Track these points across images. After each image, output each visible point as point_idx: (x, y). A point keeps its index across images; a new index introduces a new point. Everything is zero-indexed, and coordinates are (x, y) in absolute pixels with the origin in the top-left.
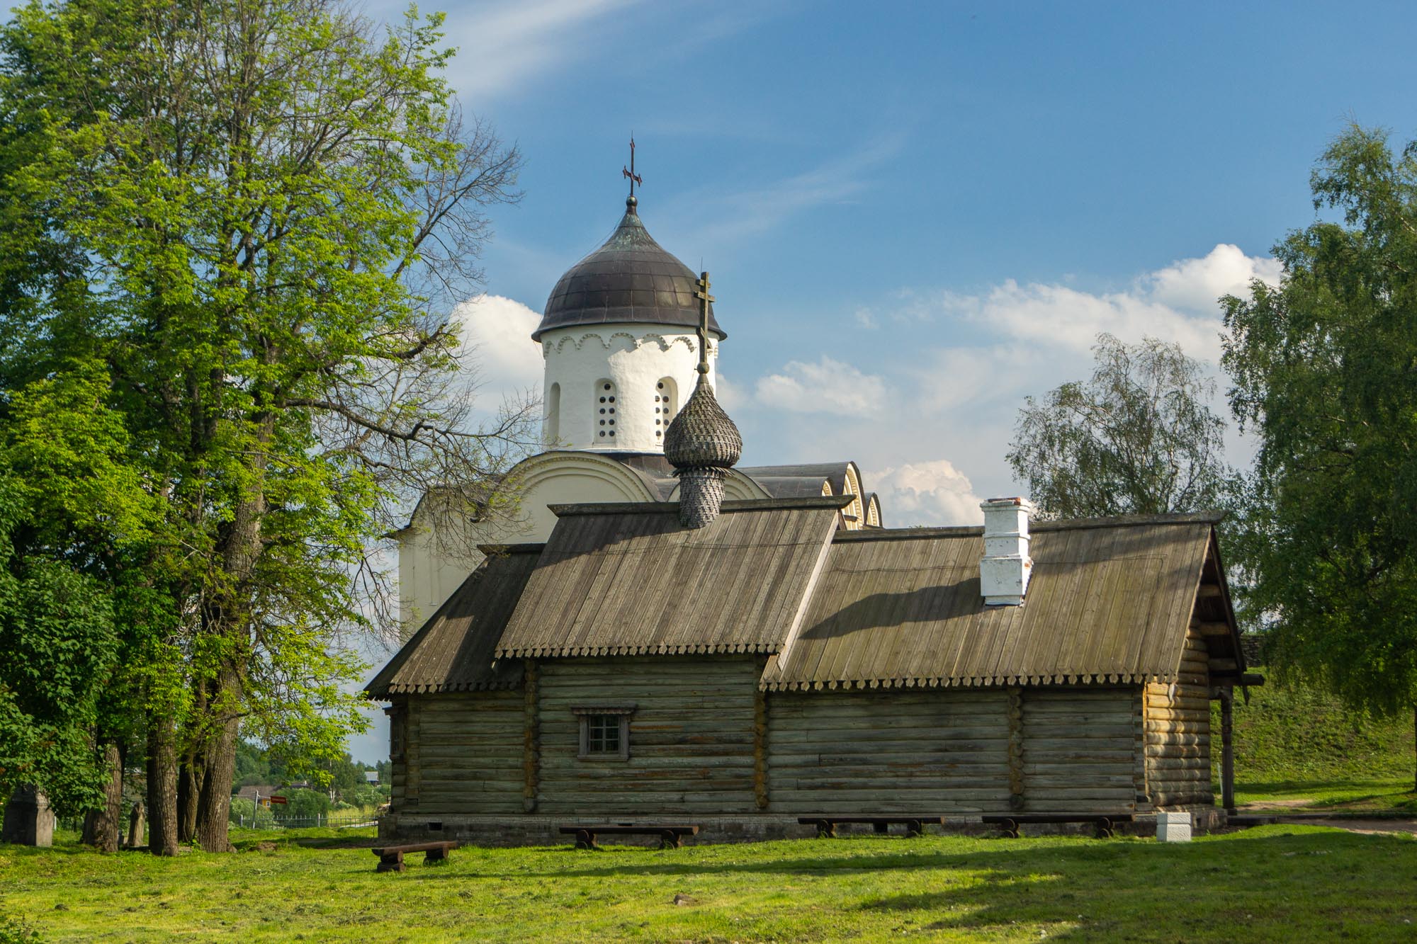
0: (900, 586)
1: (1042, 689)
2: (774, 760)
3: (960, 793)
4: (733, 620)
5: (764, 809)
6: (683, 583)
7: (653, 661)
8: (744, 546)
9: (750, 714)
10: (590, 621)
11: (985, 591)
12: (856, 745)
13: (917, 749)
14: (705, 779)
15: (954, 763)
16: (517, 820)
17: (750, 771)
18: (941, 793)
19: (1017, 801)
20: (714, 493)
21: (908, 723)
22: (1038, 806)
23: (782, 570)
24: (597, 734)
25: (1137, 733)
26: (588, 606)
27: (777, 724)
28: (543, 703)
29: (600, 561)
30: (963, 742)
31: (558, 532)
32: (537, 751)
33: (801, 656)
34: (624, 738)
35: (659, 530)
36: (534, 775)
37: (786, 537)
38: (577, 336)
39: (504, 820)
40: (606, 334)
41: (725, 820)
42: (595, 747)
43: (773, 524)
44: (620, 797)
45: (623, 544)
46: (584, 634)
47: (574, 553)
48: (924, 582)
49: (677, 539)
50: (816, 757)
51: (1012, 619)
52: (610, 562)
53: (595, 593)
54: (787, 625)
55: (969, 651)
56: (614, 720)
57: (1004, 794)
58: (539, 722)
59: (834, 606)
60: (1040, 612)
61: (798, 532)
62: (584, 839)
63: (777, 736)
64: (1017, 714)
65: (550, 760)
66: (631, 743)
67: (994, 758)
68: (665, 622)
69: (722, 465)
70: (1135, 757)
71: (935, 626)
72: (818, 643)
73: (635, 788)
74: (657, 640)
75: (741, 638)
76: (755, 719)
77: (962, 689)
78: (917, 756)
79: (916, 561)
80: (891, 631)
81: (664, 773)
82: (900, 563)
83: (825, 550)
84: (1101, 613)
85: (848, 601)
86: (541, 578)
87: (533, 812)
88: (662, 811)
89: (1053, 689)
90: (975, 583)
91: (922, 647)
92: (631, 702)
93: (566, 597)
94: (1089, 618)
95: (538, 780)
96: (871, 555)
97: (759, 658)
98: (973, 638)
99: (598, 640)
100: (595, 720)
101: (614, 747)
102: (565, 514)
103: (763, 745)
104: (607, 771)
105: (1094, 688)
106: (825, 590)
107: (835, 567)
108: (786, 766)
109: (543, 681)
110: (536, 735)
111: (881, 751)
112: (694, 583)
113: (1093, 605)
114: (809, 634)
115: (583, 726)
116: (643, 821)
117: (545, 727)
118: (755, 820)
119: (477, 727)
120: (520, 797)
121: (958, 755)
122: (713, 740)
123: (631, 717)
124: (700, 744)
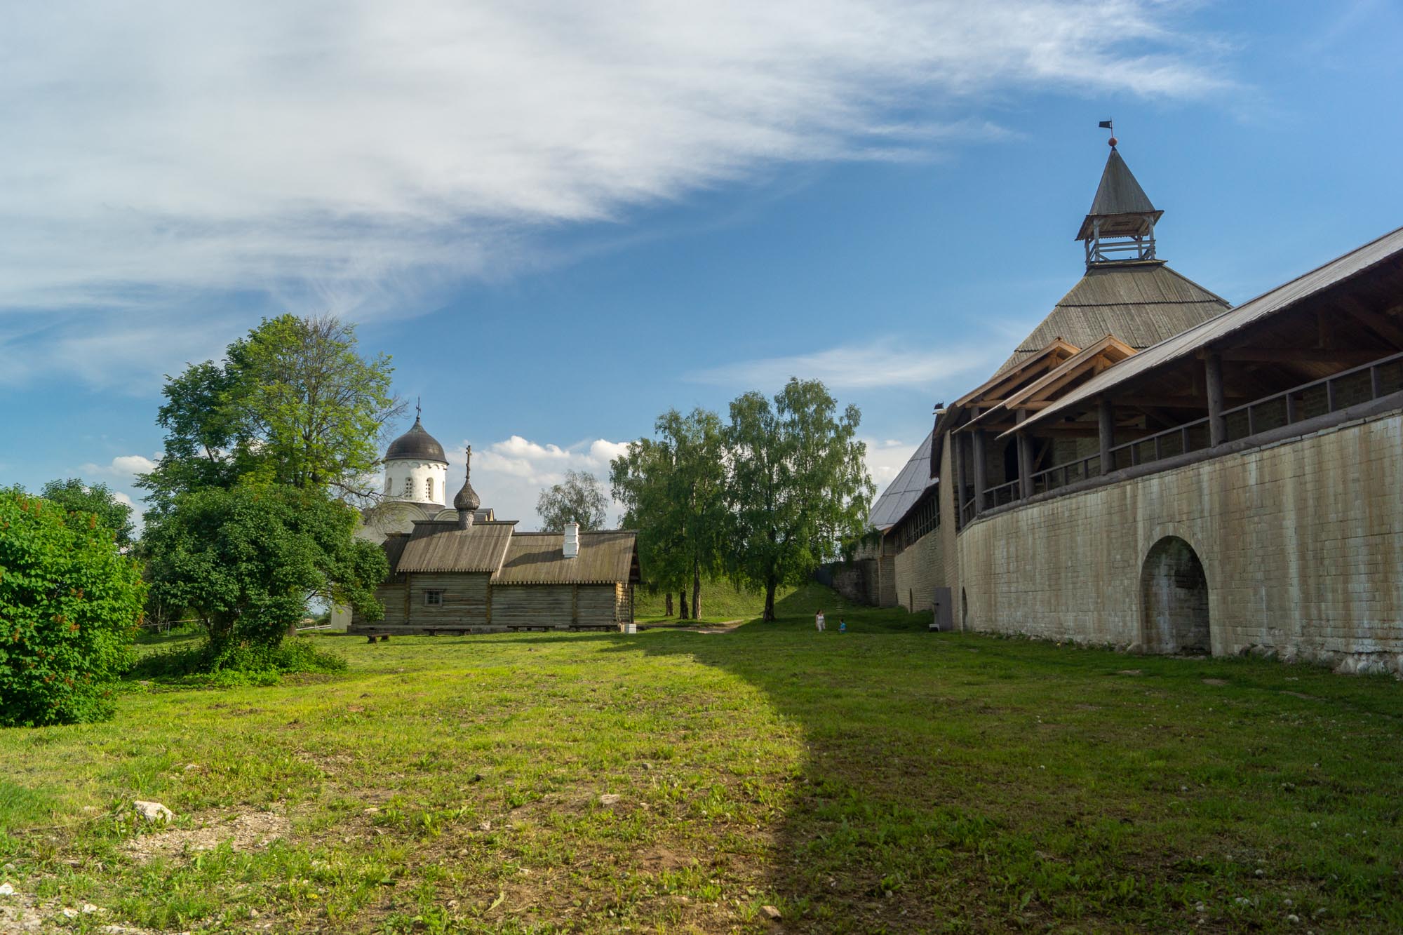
0: (535, 551)
1: (585, 585)
2: (493, 607)
3: (556, 618)
4: (480, 561)
5: (489, 623)
6: (462, 548)
7: (453, 574)
8: (482, 536)
9: (485, 592)
10: (430, 560)
11: (565, 552)
12: (521, 602)
13: (542, 604)
14: (469, 612)
15: (554, 608)
16: (401, 627)
17: (484, 610)
18: (549, 618)
19: (574, 620)
20: (470, 518)
21: (539, 595)
22: (581, 622)
23: (496, 544)
24: (430, 598)
25: (614, 599)
26: (428, 555)
27: (495, 595)
28: (412, 587)
29: (431, 540)
30: (557, 602)
31: (415, 530)
32: (409, 603)
33: (503, 573)
34: (441, 601)
35: (451, 530)
36: (408, 611)
37: (496, 534)
38: (399, 462)
39: (397, 627)
40: (410, 462)
41: (477, 626)
42: (430, 602)
43: (491, 529)
44: (439, 619)
45: (439, 535)
46: (428, 564)
47: (422, 537)
48: (543, 550)
49: (458, 533)
50: (508, 606)
51: (574, 562)
52: (435, 541)
53: (430, 551)
54: (499, 563)
55: (560, 572)
56: (437, 593)
57: (570, 618)
58: (410, 593)
59: (513, 557)
60: (582, 560)
61: (500, 532)
62: (432, 633)
63: (494, 599)
64: (576, 592)
65: (414, 607)
66: (443, 601)
67: (567, 607)
68: (456, 560)
69: (472, 509)
70: (613, 607)
71: (548, 564)
72: (509, 569)
73: (444, 616)
74: (454, 567)
75: (484, 567)
76: (487, 593)
77: (559, 585)
78: (541, 606)
79: (540, 543)
80: (534, 565)
81: (455, 611)
82: (535, 543)
83: (510, 538)
84: (602, 561)
85: (518, 555)
86: (410, 545)
87: (407, 624)
88: (454, 624)
89: (589, 585)
90: (561, 550)
91: (544, 570)
92: (444, 587)
93: (420, 551)
94: (599, 563)
95: (410, 613)
96: (524, 540)
97: (489, 573)
98: (561, 568)
99: (433, 567)
100: (430, 593)
101: (437, 602)
102: (417, 523)
103: (489, 602)
104: (434, 610)
105: (602, 584)
106: (510, 551)
107: (512, 544)
108: (497, 609)
109: (413, 580)
110: (409, 598)
111: (530, 604)
112: (466, 548)
113: (599, 558)
114: (505, 566)
115: (427, 595)
116: (448, 627)
117: (412, 595)
118: (486, 627)
119: (387, 595)
120: (402, 618)
121: (556, 606)
122: (472, 600)
123: (443, 593)
124: (467, 601)
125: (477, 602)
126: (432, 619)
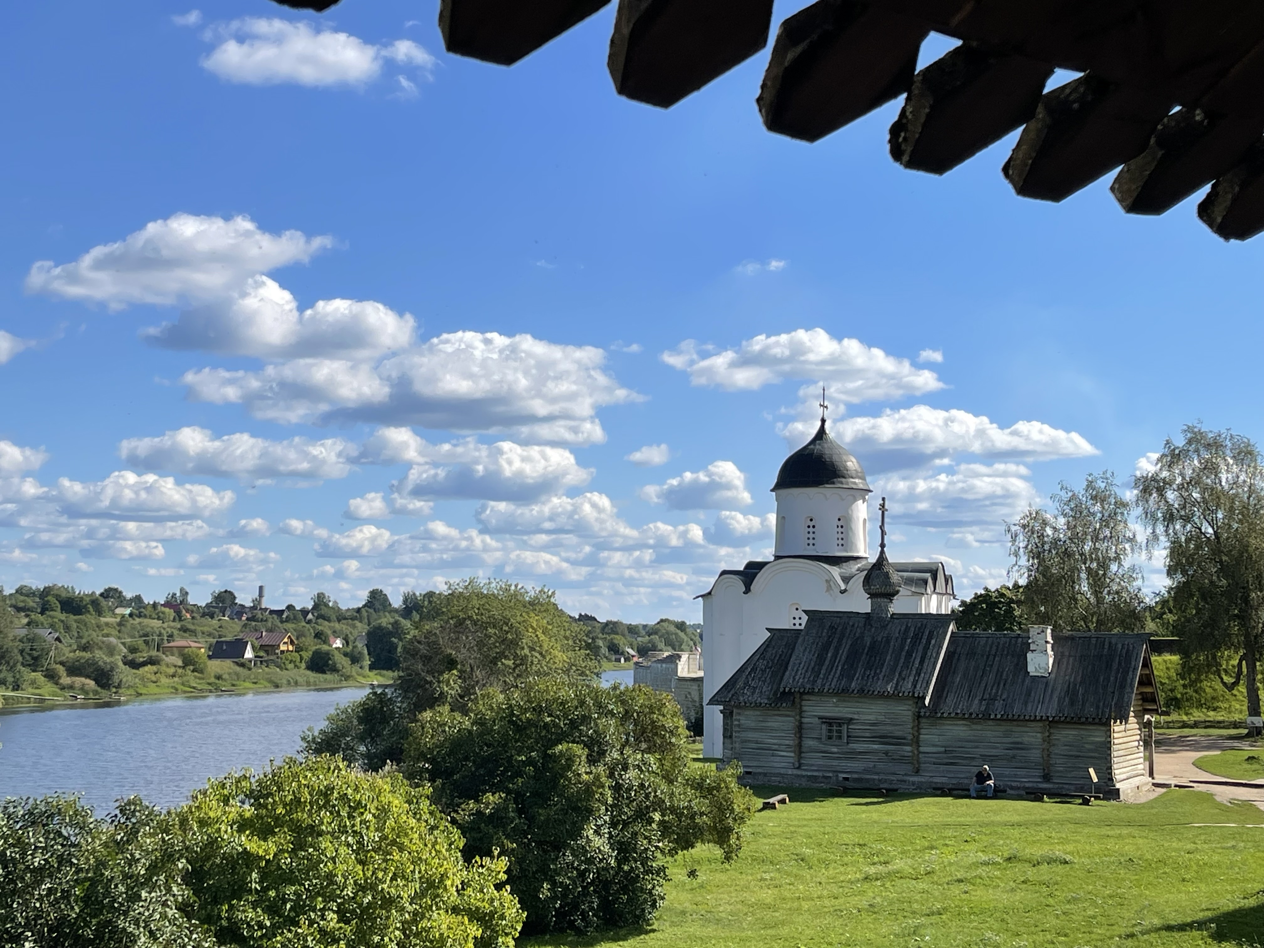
1: (1060, 722)
2: (921, 749)
3: (1018, 771)
4: (902, 677)
5: (917, 772)
7: (860, 696)
9: (909, 726)
10: (828, 673)
11: (1030, 669)
12: (964, 744)
13: (996, 748)
14: (887, 757)
15: (1014, 756)
17: (910, 754)
18: (1007, 771)
21: (990, 735)
22: (1057, 780)
24: (830, 731)
25: (1107, 745)
26: (826, 666)
27: (922, 731)
28: (804, 714)
30: (1019, 746)
32: (800, 738)
33: (936, 698)
34: (845, 734)
39: (784, 771)
41: (897, 778)
42: (830, 738)
44: (842, 763)
46: (825, 680)
50: (943, 749)
54: (928, 682)
56: (840, 724)
57: (1040, 773)
58: (801, 723)
63: (923, 737)
64: (1047, 734)
65: (809, 743)
66: (848, 737)
67: (1035, 755)
68: (866, 677)
70: (1107, 757)
72: (944, 692)
73: (850, 760)
74: (862, 687)
75: (906, 688)
76: (912, 728)
77: (1019, 720)
78: (996, 752)
81: (865, 752)
88: (864, 771)
89: (1066, 723)
92: (850, 716)
95: (801, 752)
97: (915, 699)
99: (832, 685)
100: (830, 724)
101: (840, 738)
103: (916, 742)
104: (835, 750)
105: (1087, 723)
108: (928, 753)
109: (804, 703)
110: (800, 729)
111: (977, 747)
115: (824, 727)
117: (804, 726)
118: (912, 779)
119: (769, 724)
120: (792, 760)
121: (1016, 752)
122: (890, 737)
123: (848, 724)
124: (883, 739)
125: (899, 741)
126: (835, 763)
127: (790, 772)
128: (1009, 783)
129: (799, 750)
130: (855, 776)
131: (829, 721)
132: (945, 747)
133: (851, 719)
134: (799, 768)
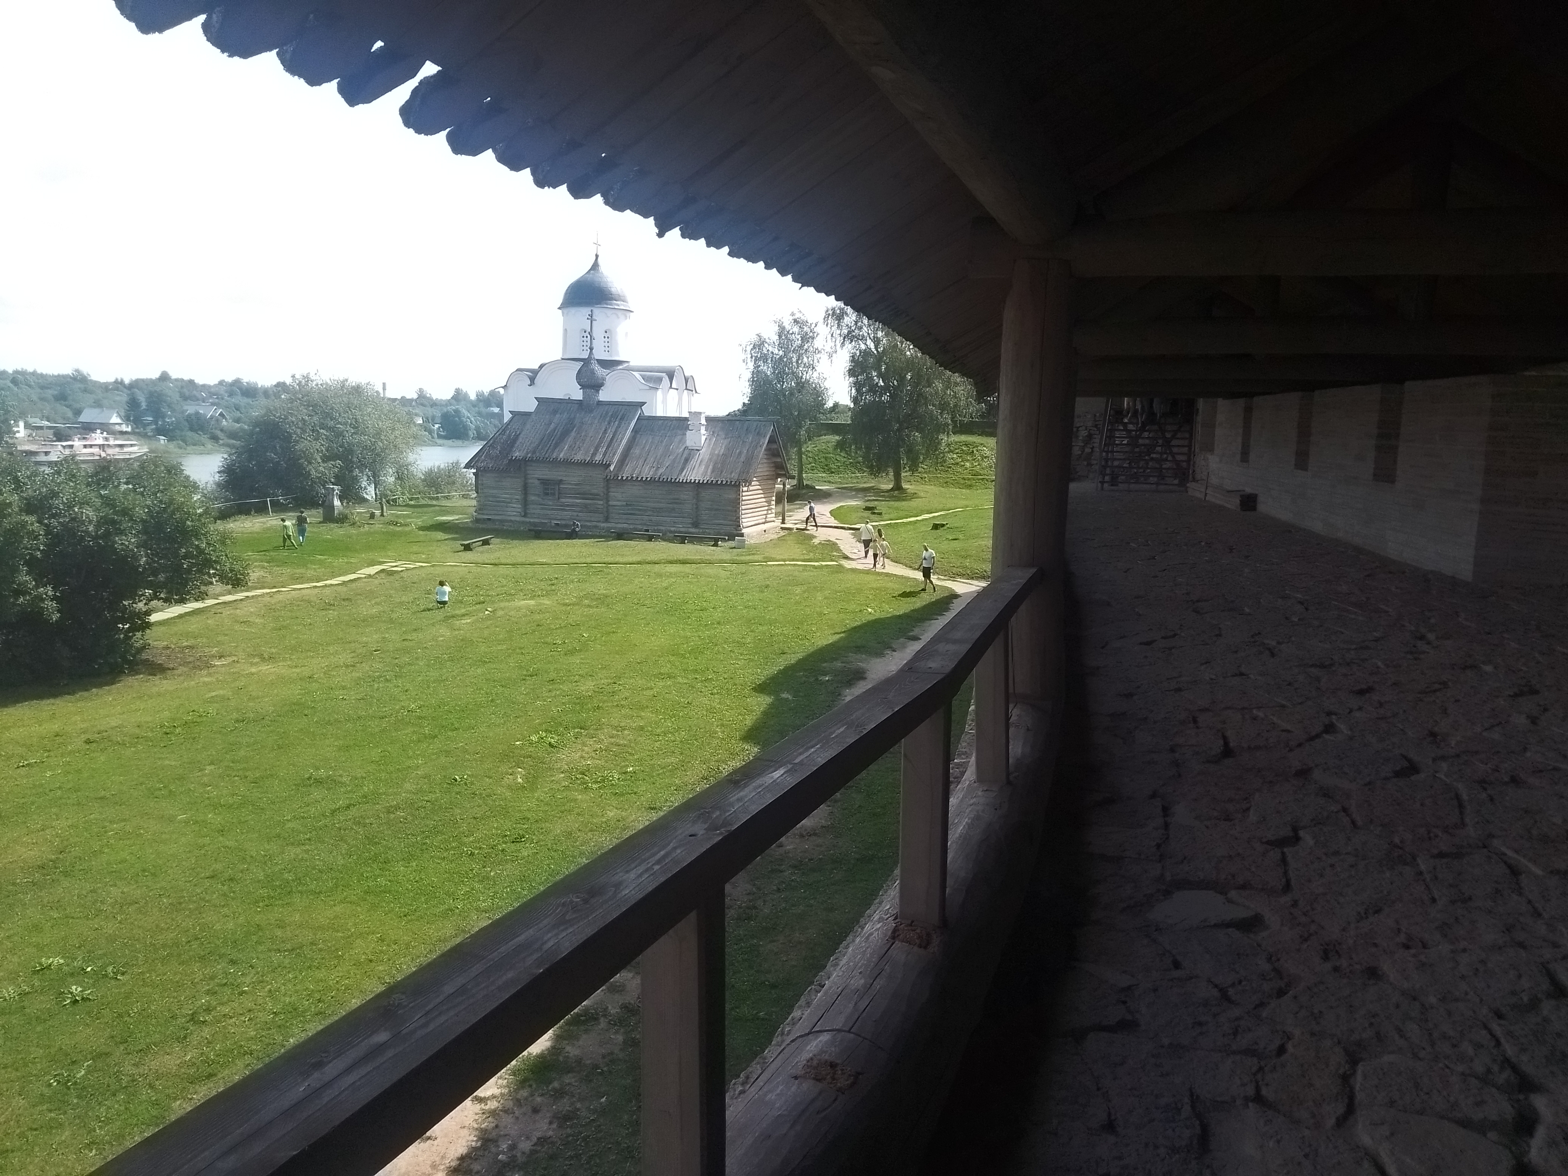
1: (704, 483)
2: (610, 503)
3: (675, 520)
4: (595, 452)
5: (607, 520)
6: (580, 433)
7: (567, 464)
8: (604, 419)
9: (602, 485)
11: (688, 444)
13: (662, 503)
14: (586, 508)
15: (674, 508)
17: (602, 506)
18: (669, 519)
19: (695, 523)
21: (657, 492)
22: (703, 526)
23: (617, 430)
24: (546, 489)
25: (737, 501)
27: (611, 490)
28: (527, 476)
30: (677, 501)
32: (526, 494)
33: (619, 466)
35: (573, 411)
37: (619, 417)
38: (573, 310)
39: (515, 519)
40: (584, 311)
41: (593, 524)
42: (547, 494)
43: (616, 412)
44: (556, 513)
45: (560, 416)
49: (580, 415)
50: (625, 503)
51: (697, 456)
54: (614, 455)
55: (681, 467)
56: (553, 484)
57: (691, 521)
58: (526, 483)
61: (624, 415)
63: (611, 494)
64: (696, 493)
65: (531, 498)
66: (559, 493)
67: (687, 508)
68: (571, 449)
70: (737, 511)
72: (624, 465)
73: (561, 510)
74: (569, 456)
75: (599, 458)
76: (603, 488)
79: (666, 430)
81: (571, 505)
82: (660, 430)
83: (634, 422)
86: (529, 427)
89: (708, 484)
90: (685, 441)
91: (663, 465)
92: (559, 478)
95: (526, 505)
97: (605, 466)
98: (682, 463)
100: (547, 484)
101: (554, 494)
102: (541, 401)
103: (607, 497)
104: (551, 503)
105: (722, 485)
107: (635, 431)
108: (615, 506)
109: (526, 468)
110: (525, 489)
111: (648, 502)
112: (585, 433)
115: (542, 486)
117: (528, 485)
118: (603, 525)
119: (504, 484)
120: (519, 510)
121: (675, 506)
122: (589, 494)
123: (559, 484)
124: (584, 495)
125: (594, 496)
126: (549, 512)
127: (518, 519)
128: (668, 528)
129: (525, 503)
130: (563, 522)
131: (545, 482)
132: (627, 501)
133: (561, 480)
134: (525, 516)
